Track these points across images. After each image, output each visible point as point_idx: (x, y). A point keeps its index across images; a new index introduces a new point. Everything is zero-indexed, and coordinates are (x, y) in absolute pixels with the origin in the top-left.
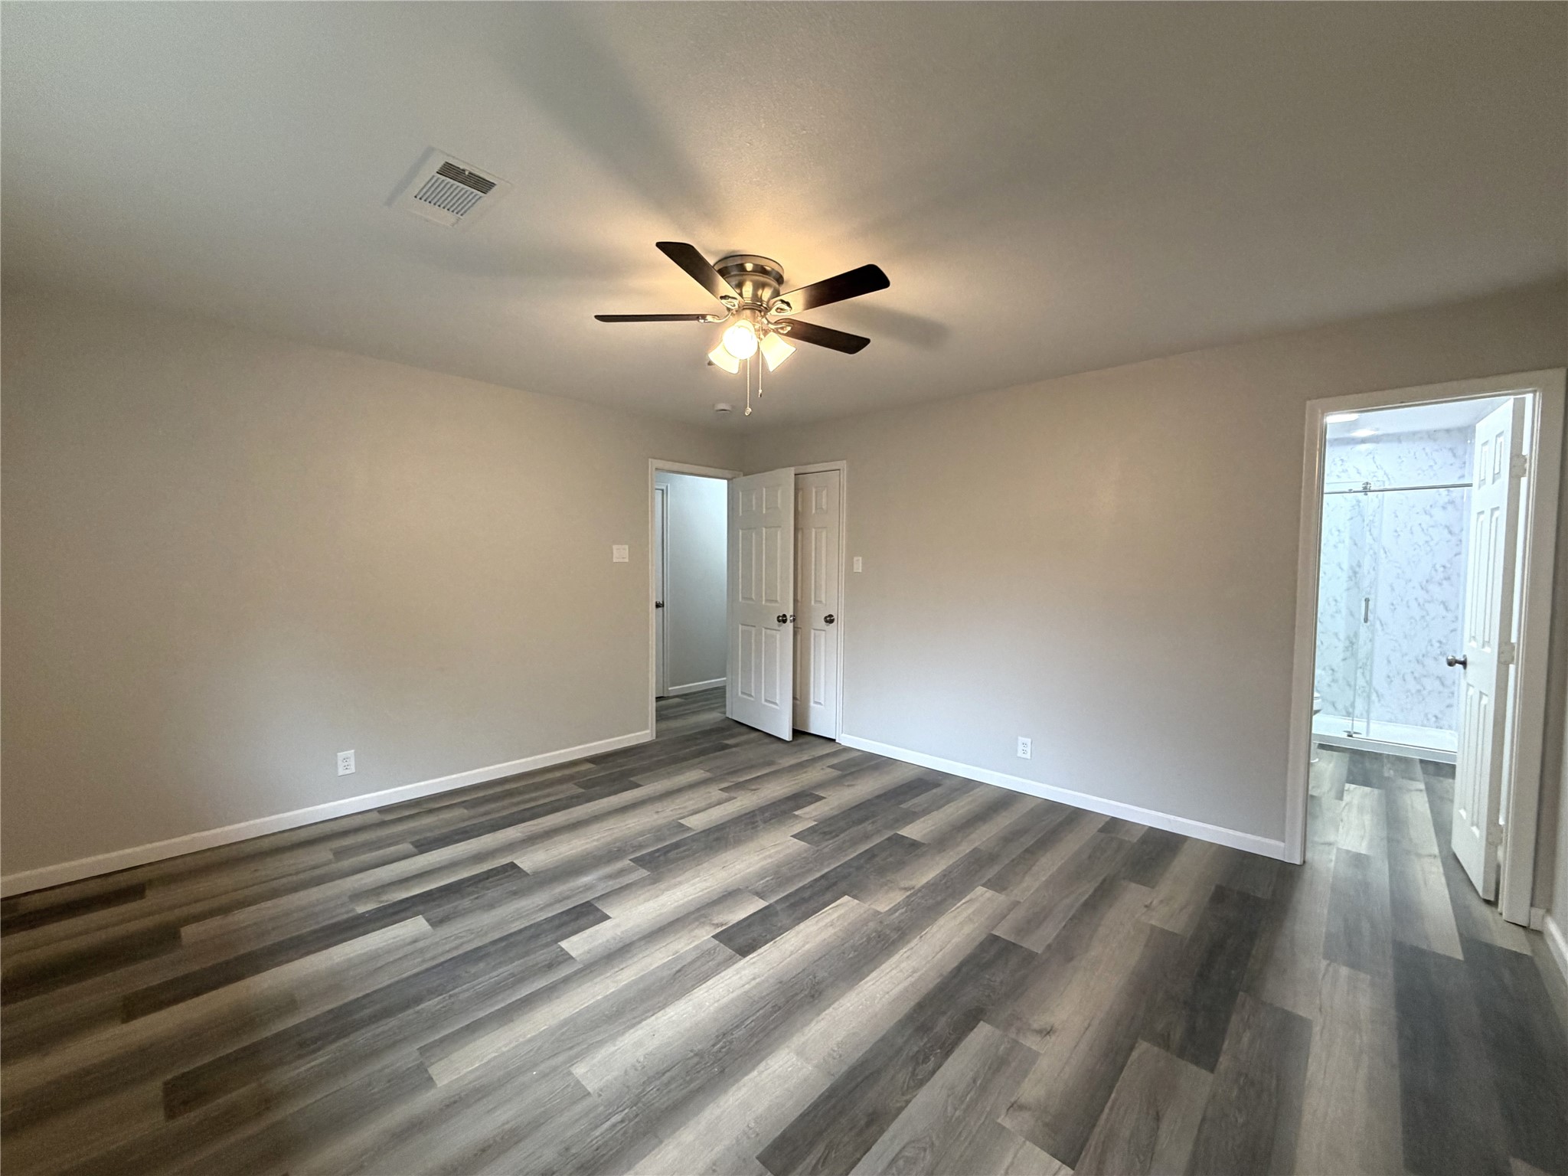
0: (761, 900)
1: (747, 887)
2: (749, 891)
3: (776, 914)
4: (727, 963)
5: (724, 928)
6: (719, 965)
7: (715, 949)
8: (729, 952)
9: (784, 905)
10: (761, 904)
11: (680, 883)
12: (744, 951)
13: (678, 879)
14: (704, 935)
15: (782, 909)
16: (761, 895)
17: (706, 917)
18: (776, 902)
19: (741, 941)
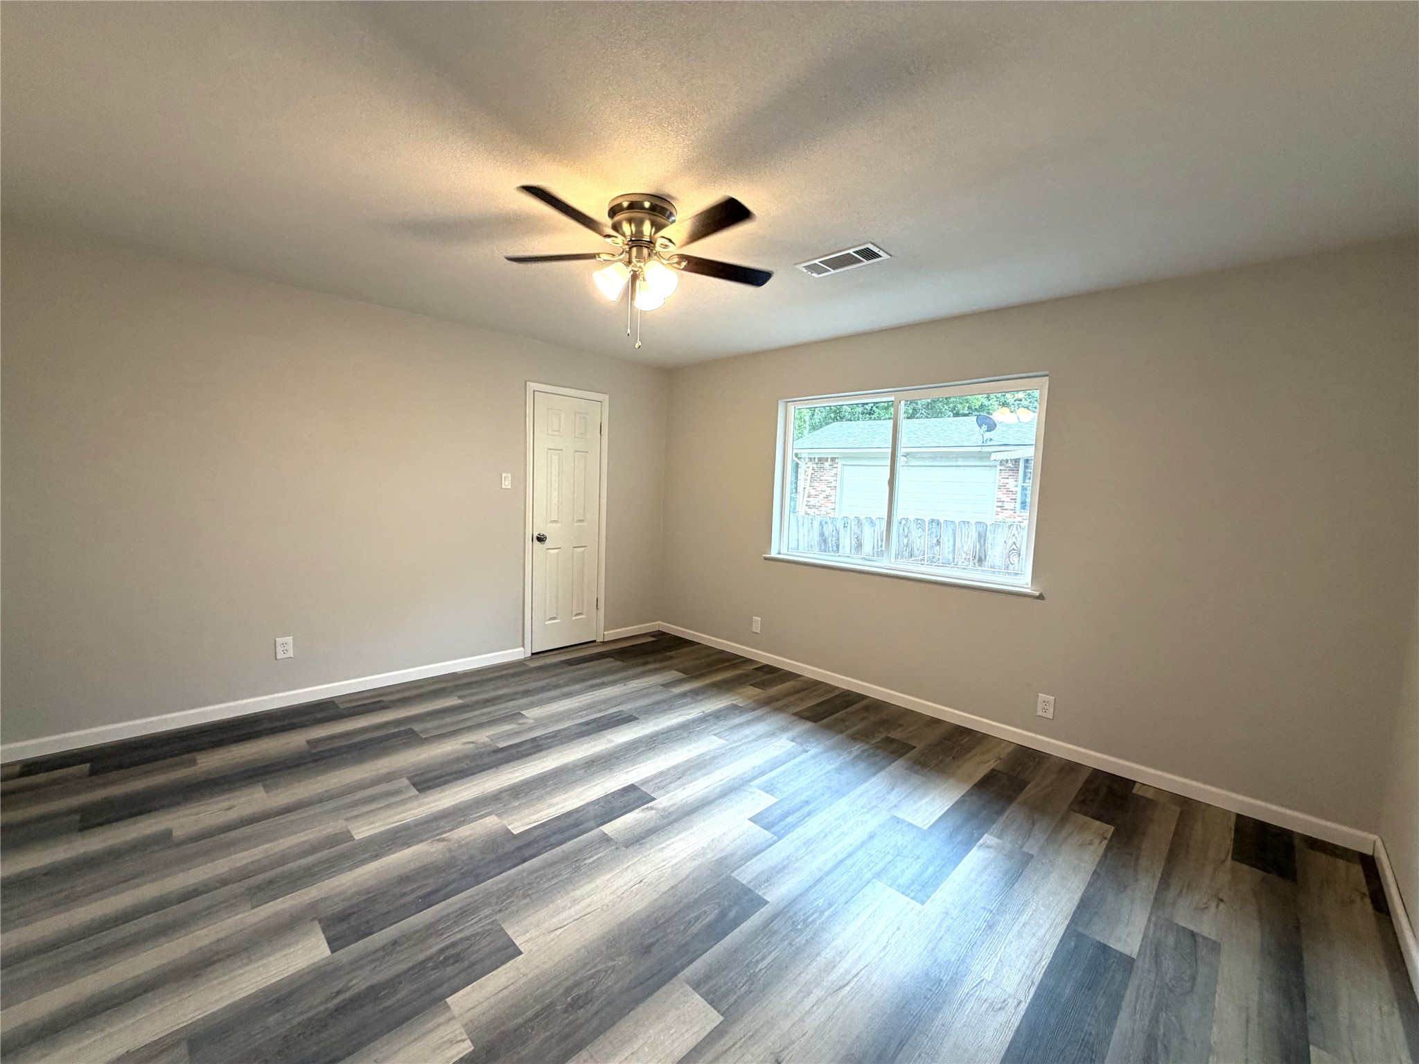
0: (606, 833)
1: (617, 849)
2: (616, 843)
3: (596, 817)
4: (646, 782)
5: (646, 806)
6: (652, 780)
7: (654, 790)
8: (643, 789)
9: (586, 825)
10: (608, 828)
11: (693, 858)
12: (632, 788)
13: (696, 863)
14: (664, 801)
15: (590, 820)
16: (606, 839)
17: (662, 816)
18: (591, 829)
19: (633, 795)
